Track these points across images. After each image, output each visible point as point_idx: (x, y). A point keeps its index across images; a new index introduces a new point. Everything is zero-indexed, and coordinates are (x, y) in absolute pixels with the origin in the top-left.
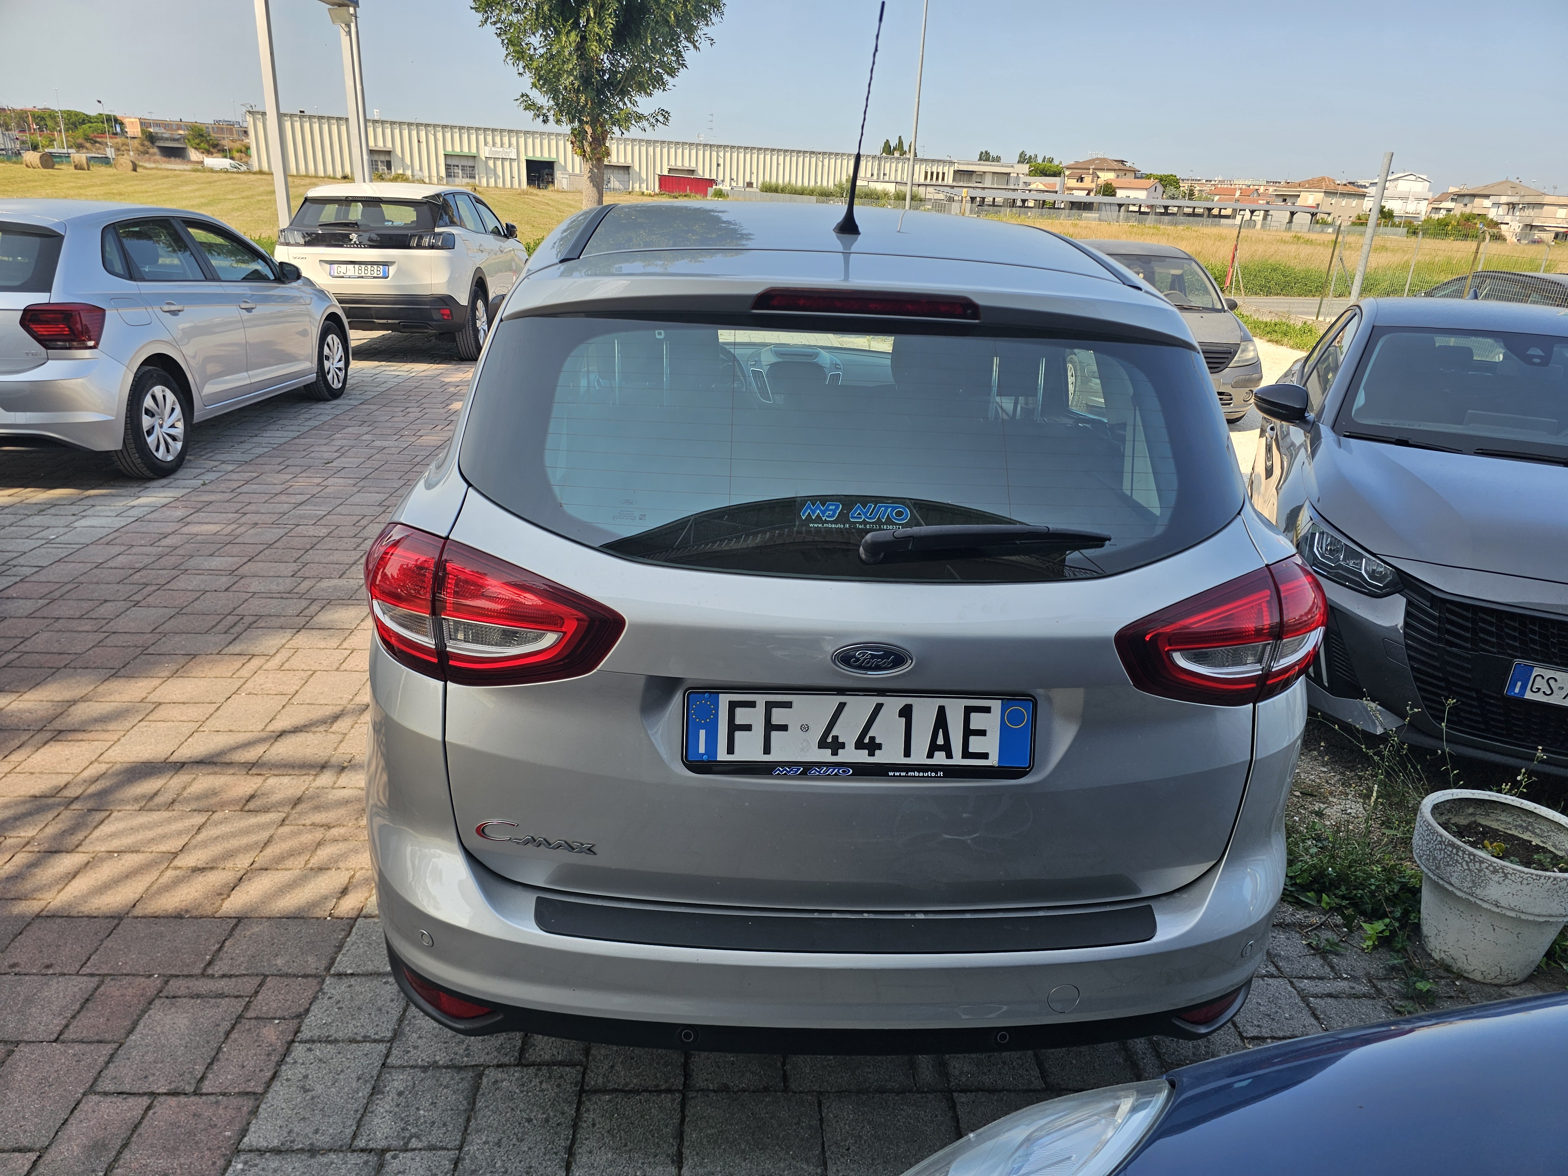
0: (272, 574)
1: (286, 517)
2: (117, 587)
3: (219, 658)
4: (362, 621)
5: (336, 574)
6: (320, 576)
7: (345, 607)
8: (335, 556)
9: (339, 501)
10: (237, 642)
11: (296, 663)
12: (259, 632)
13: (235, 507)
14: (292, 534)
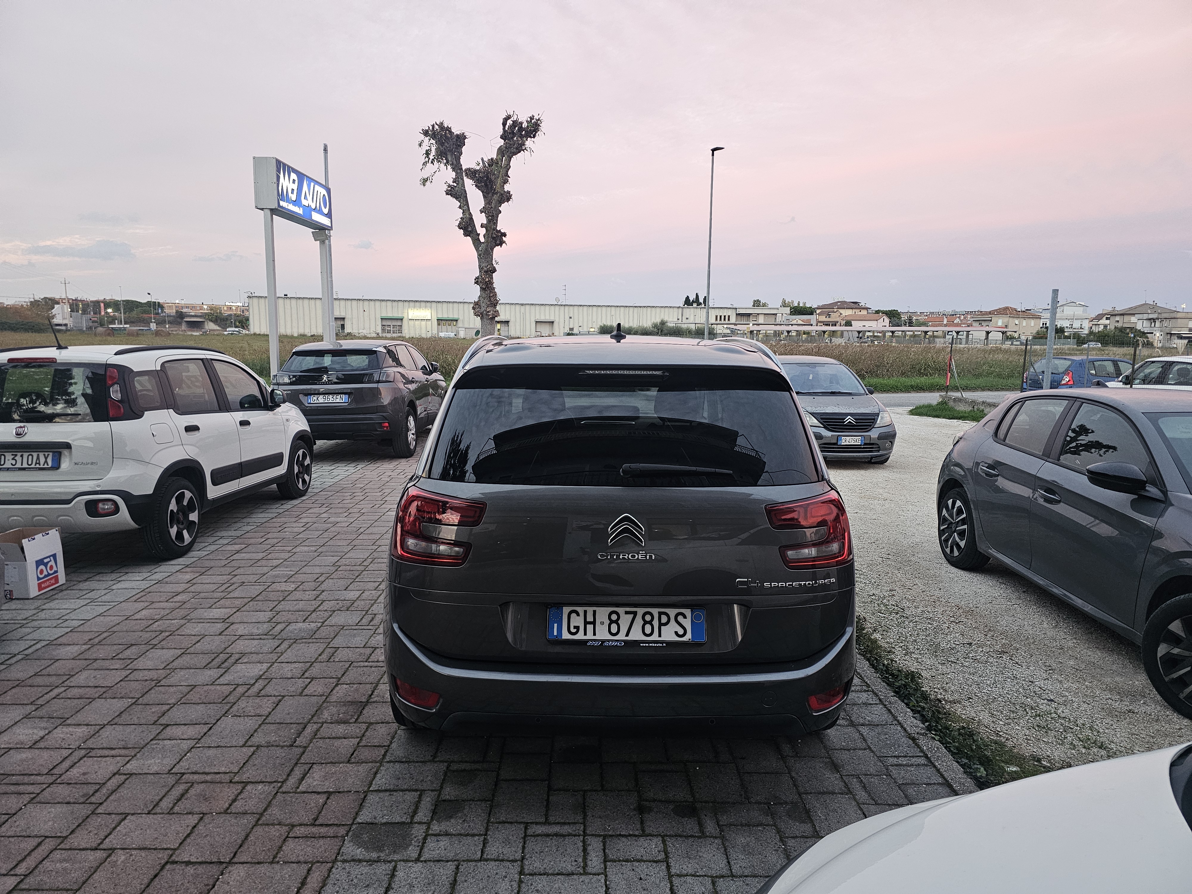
0: (254, 621)
1: (265, 577)
2: (140, 634)
3: (212, 688)
4: (320, 655)
5: (300, 619)
6: (289, 621)
7: (307, 645)
8: (301, 605)
9: (304, 564)
10: (226, 675)
11: (269, 690)
12: (243, 666)
13: (229, 570)
14: (269, 589)
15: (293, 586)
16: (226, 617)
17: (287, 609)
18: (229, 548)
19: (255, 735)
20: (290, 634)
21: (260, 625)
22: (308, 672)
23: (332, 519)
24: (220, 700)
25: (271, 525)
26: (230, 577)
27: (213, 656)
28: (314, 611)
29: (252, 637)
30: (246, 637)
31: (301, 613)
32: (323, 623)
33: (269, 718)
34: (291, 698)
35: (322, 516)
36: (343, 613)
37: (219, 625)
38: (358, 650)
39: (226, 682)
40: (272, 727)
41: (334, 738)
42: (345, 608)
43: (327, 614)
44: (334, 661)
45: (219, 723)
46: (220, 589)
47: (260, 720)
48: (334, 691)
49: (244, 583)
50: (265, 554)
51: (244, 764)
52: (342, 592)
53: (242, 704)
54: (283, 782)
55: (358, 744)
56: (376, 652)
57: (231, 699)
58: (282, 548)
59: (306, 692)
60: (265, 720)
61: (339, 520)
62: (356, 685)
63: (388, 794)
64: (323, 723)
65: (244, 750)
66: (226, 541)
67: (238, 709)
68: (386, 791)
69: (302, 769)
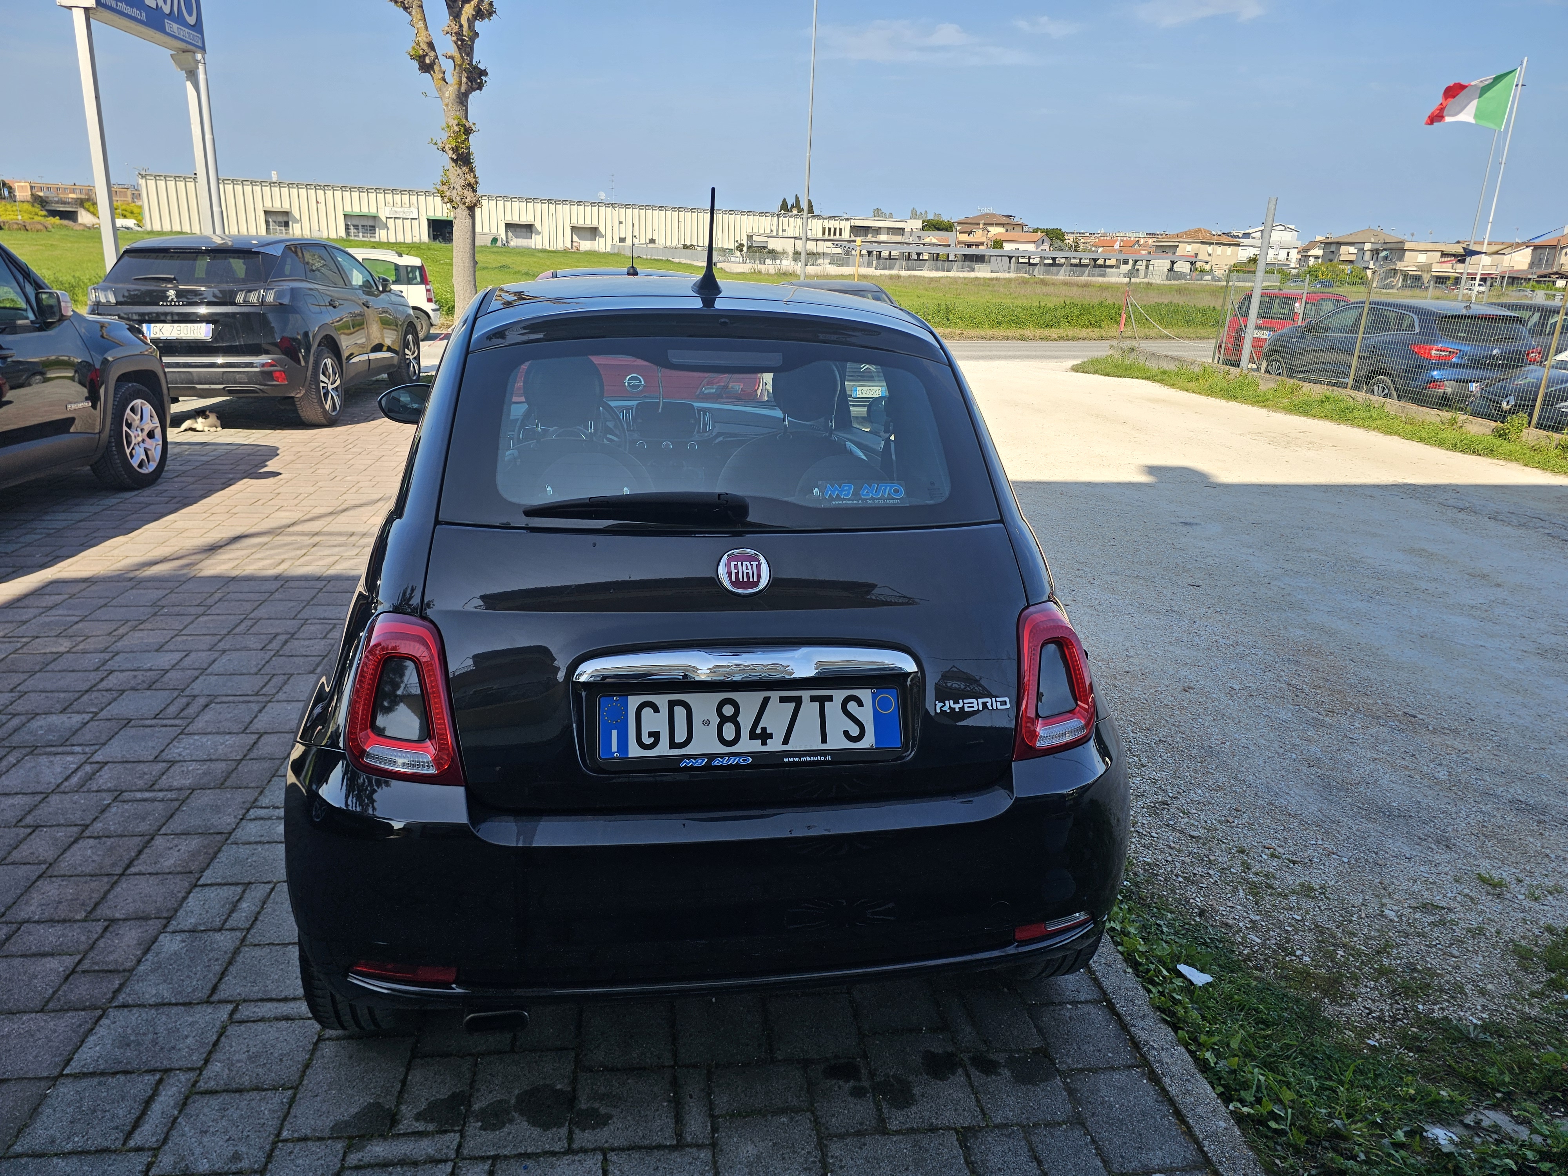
4: (66, 779)
5: (59, 707)
6: (37, 711)
7: (50, 758)
8: (68, 680)
9: (102, 602)
15: (69, 644)
17: (41, 687)
20: (28, 737)
22: (33, 814)
28: (87, 691)
31: (63, 696)
36: (138, 695)
38: (141, 766)
41: (34, 955)
42: (145, 685)
43: (109, 696)
44: (88, 791)
48: (68, 853)
52: (150, 654)
55: (75, 966)
56: (172, 770)
59: (14, 855)
62: (112, 840)
64: (22, 922)
68: (93, 1074)
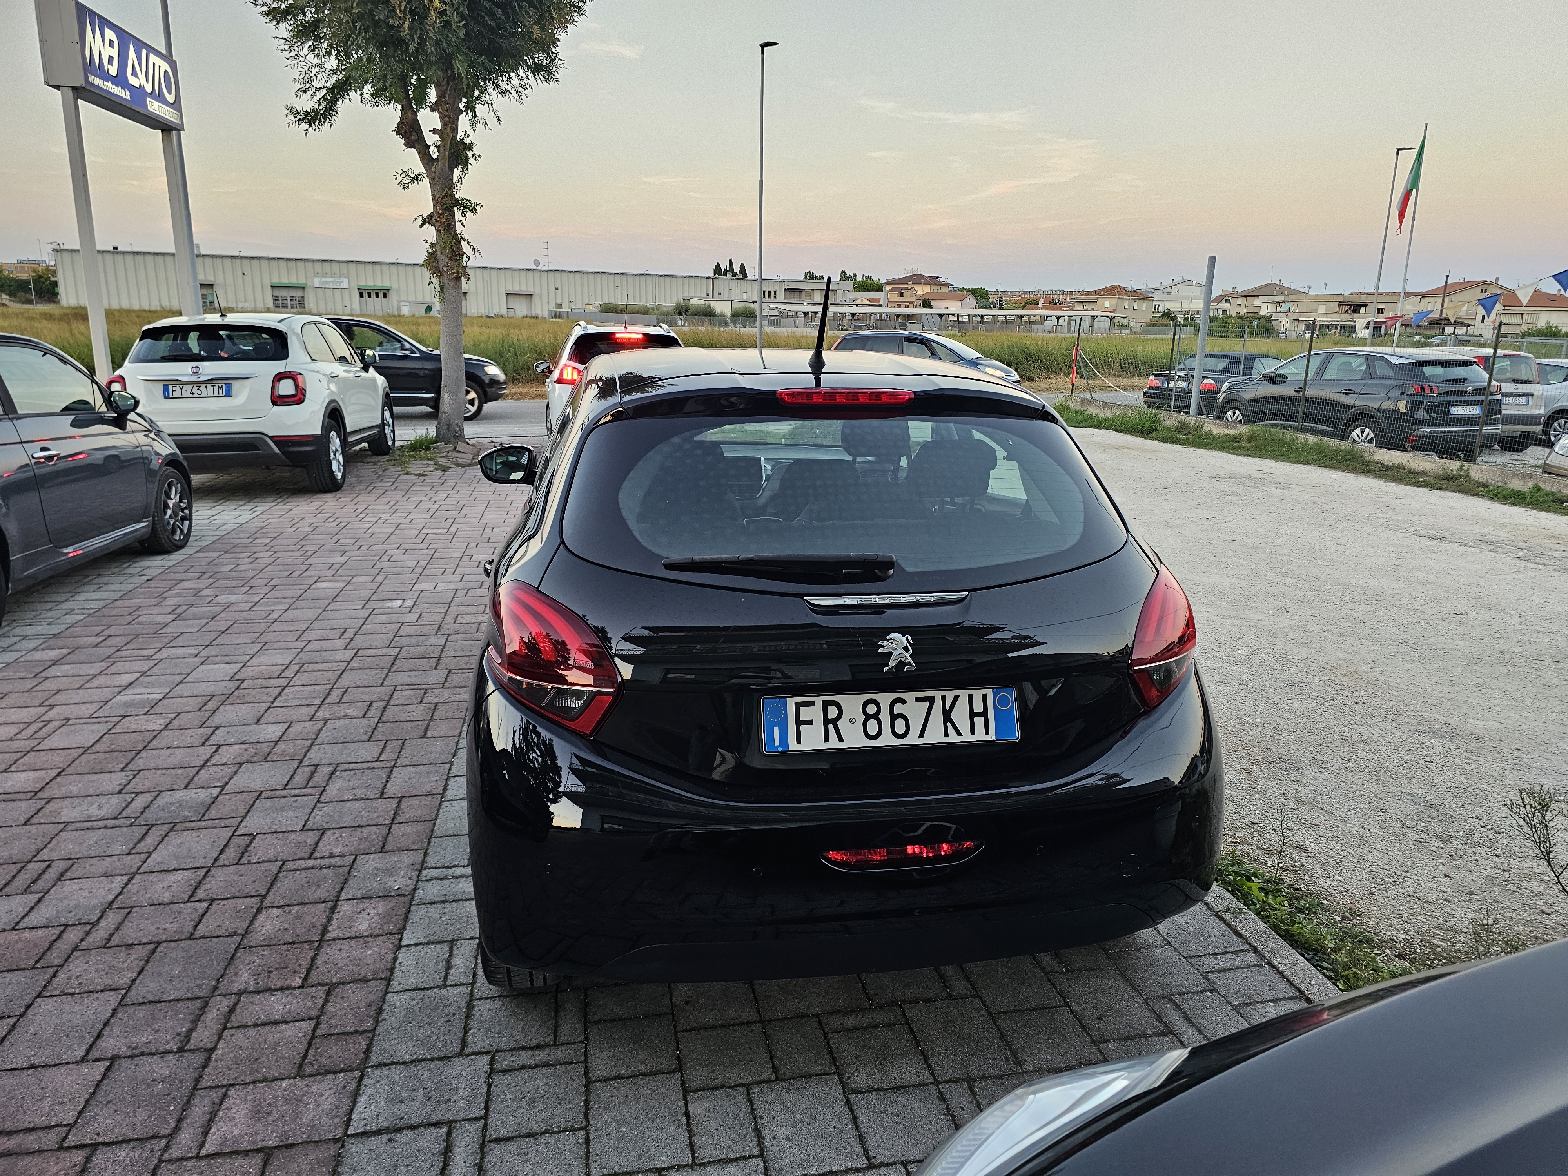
0: (91, 792)
1: (107, 707)
3: (13, 936)
4: (222, 852)
5: (180, 783)
6: (158, 787)
7: (195, 833)
8: (178, 756)
9: (178, 678)
10: (42, 905)
11: (129, 933)
12: (74, 886)
13: (41, 696)
14: (118, 729)
15: (162, 721)
16: (39, 786)
17: (152, 765)
18: (38, 655)
19: (105, 1033)
20: (161, 814)
21: (103, 800)
22: (203, 887)
23: (222, 599)
24: (32, 962)
25: (114, 612)
26: (43, 710)
27: (14, 869)
28: (202, 767)
29: (89, 824)
30: (78, 825)
31: (180, 771)
32: (223, 787)
33: (133, 993)
34: (173, 944)
35: (204, 593)
36: (257, 767)
37: (24, 804)
38: (292, 836)
39: (43, 922)
40: (141, 1012)
41: (264, 1024)
42: (259, 758)
43: (228, 770)
44: (249, 863)
45: (31, 1011)
46: (24, 734)
47: (113, 998)
48: (257, 923)
49: (68, 719)
50: (104, 665)
51: (87, 1101)
52: (251, 727)
53: (76, 966)
54: (171, 1136)
55: (314, 1030)
56: (325, 837)
57: (54, 958)
58: (136, 653)
59: (202, 929)
60: (124, 997)
61: (233, 598)
62: (296, 908)
63: (385, 1138)
64: (239, 994)
65: (84, 1069)
66: (32, 644)
67: (69, 978)
68: (378, 1132)
69: (206, 1101)
